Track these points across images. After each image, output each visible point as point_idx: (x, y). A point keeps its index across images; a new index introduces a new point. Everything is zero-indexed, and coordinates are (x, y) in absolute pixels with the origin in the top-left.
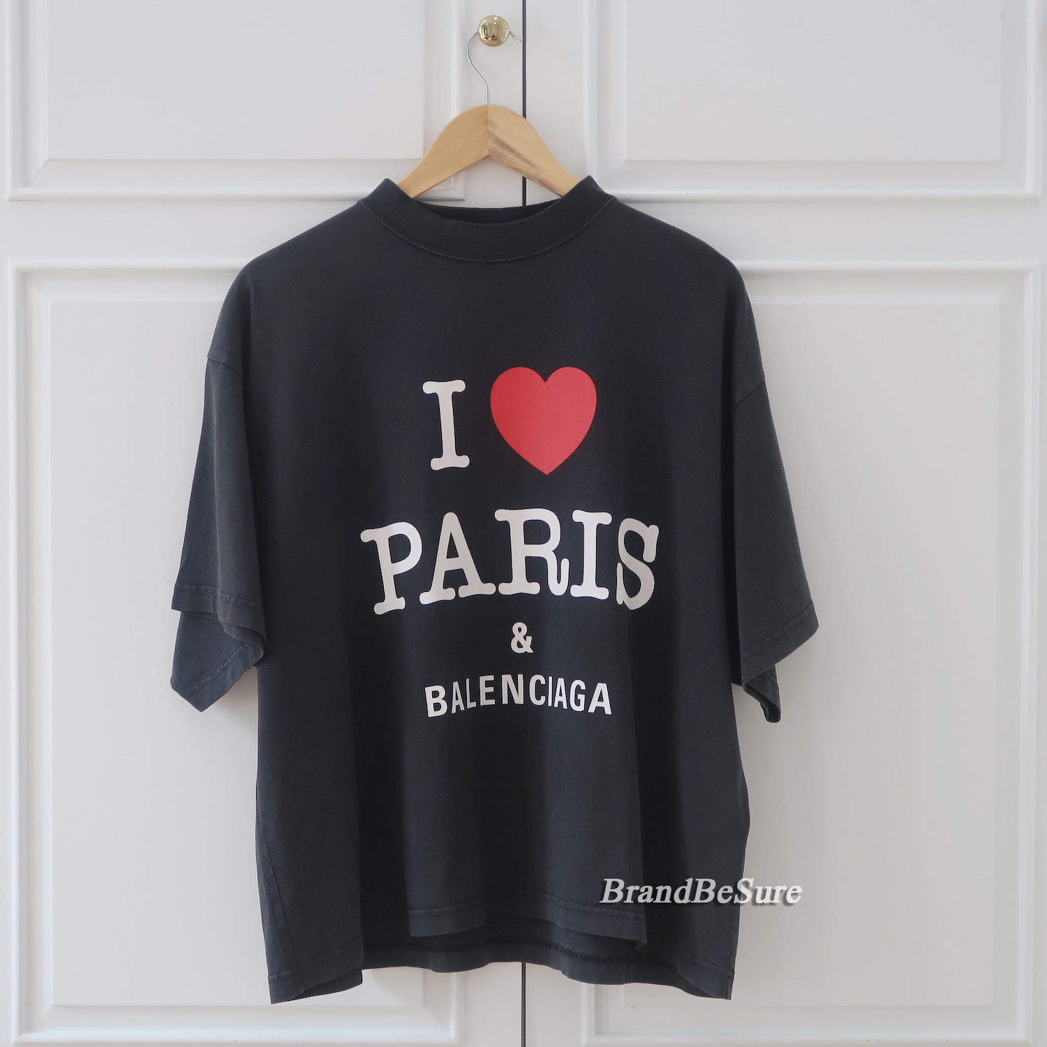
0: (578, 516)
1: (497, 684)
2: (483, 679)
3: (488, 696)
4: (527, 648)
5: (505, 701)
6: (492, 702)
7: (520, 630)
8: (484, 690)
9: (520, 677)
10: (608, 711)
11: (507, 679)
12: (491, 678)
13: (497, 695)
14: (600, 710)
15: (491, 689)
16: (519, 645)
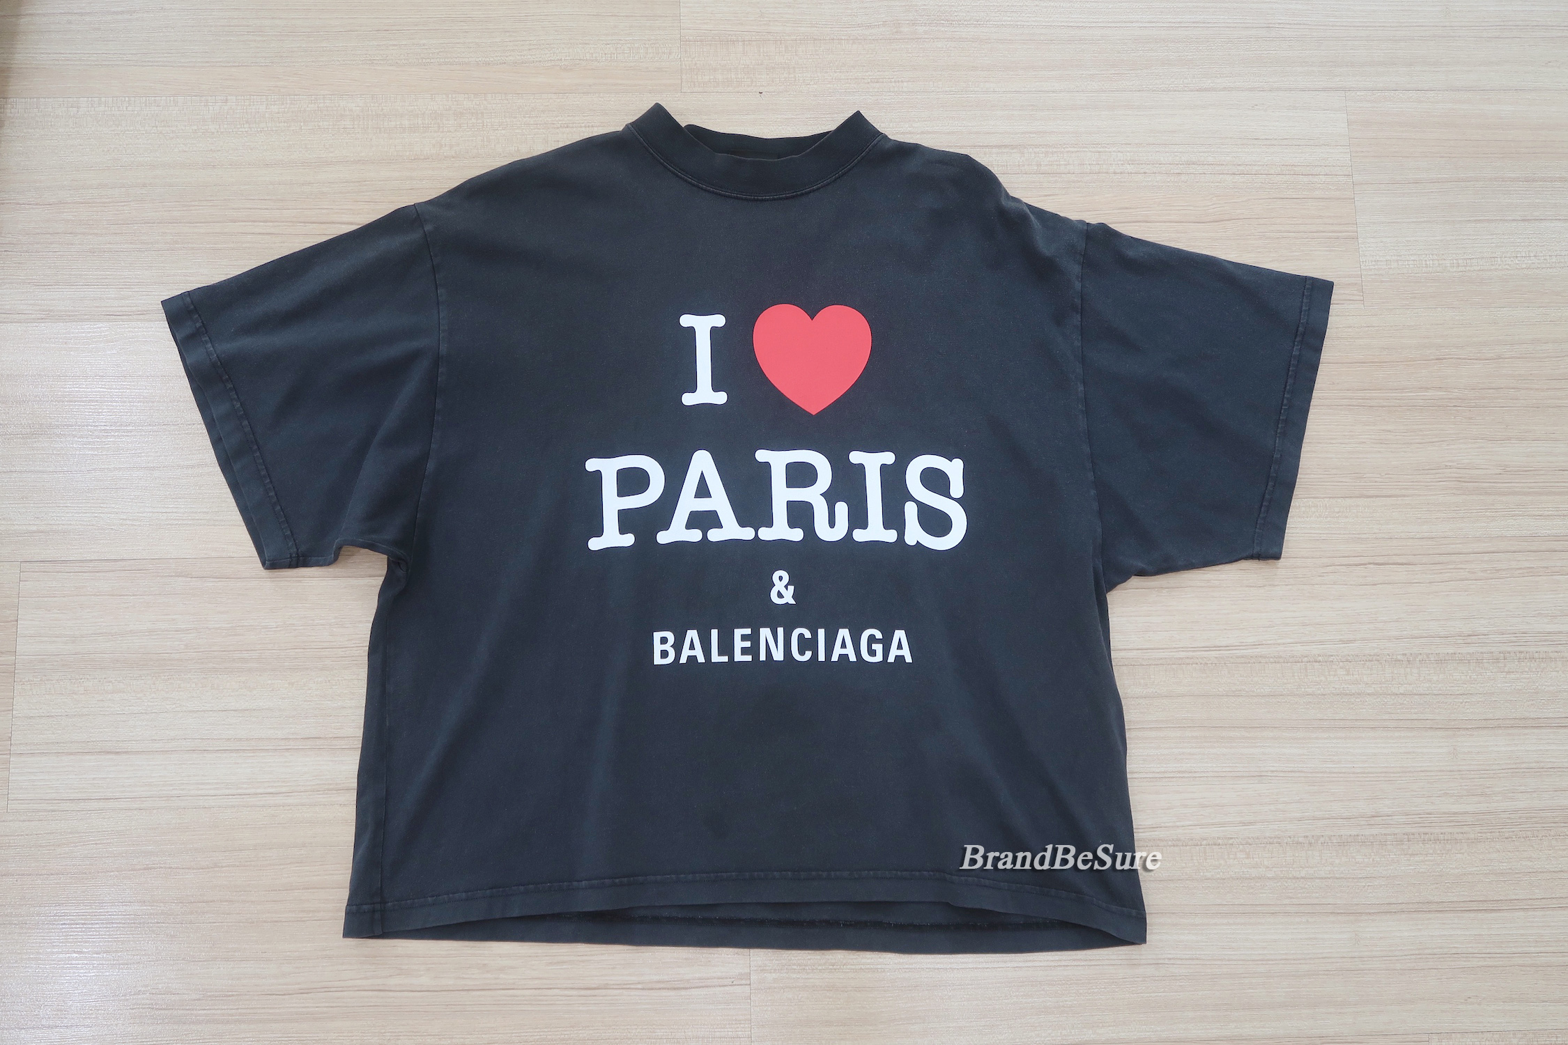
0: (856, 457)
1: (754, 638)
2: (738, 633)
3: (744, 651)
4: (788, 598)
5: (763, 657)
6: (748, 658)
7: (781, 578)
8: (739, 644)
9: (780, 631)
10: (909, 659)
11: (765, 633)
12: (748, 631)
13: (753, 650)
14: (900, 658)
15: (748, 644)
16: (780, 595)
